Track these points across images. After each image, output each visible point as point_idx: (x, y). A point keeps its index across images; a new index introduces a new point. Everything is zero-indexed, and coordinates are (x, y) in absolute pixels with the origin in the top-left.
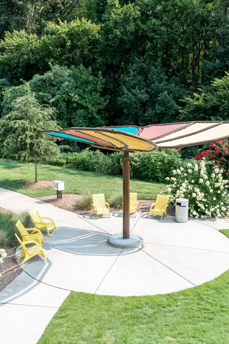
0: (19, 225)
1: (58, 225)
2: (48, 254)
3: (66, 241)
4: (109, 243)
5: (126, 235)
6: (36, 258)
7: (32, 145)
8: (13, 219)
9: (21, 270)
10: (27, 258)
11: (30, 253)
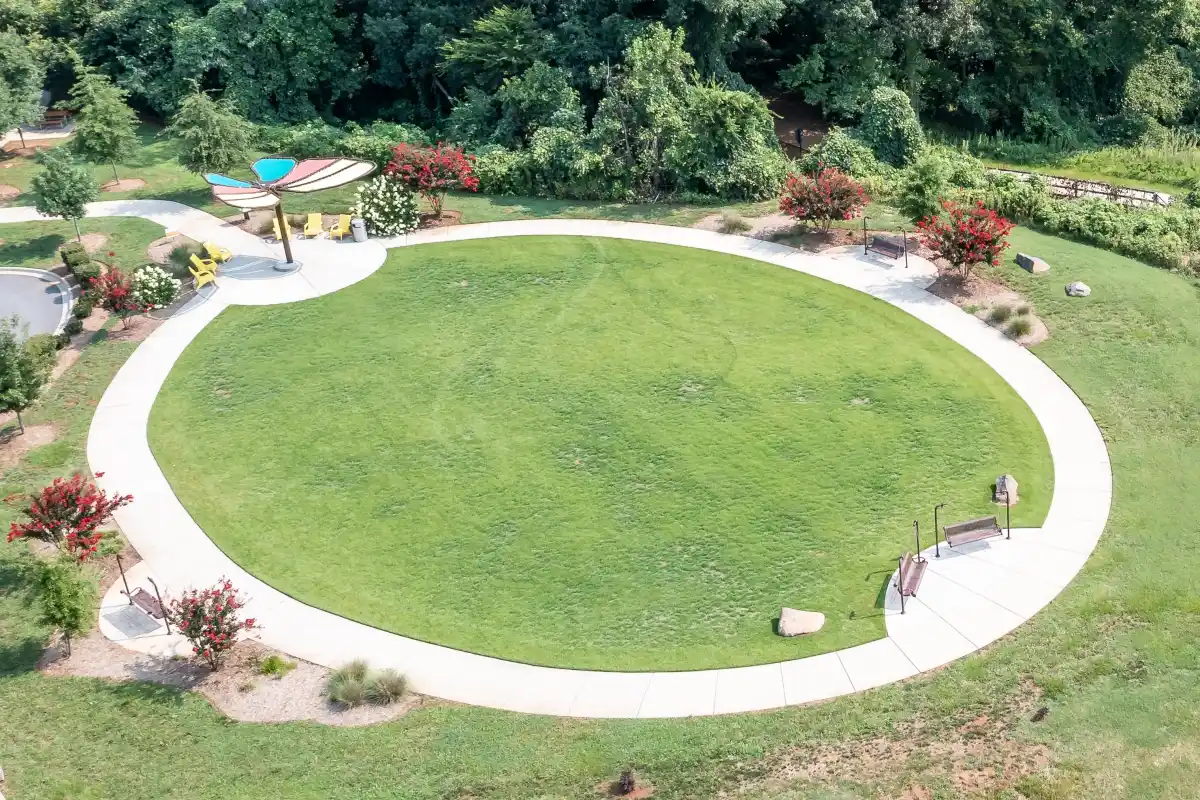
0: (194, 258)
1: (235, 253)
2: (217, 280)
3: (238, 268)
4: (276, 269)
5: (290, 260)
6: (208, 284)
7: (209, 157)
8: (189, 250)
9: (196, 294)
10: (201, 285)
11: (203, 280)
